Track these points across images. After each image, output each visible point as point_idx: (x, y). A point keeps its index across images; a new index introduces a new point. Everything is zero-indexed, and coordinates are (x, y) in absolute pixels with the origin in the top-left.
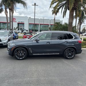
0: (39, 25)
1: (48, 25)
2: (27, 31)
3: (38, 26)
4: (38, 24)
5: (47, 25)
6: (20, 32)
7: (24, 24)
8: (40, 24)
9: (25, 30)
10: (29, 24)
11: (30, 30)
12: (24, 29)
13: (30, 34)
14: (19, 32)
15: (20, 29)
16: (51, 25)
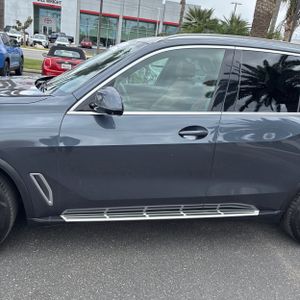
0: (121, 20)
1: (154, 23)
2: (71, 40)
3: (117, 24)
4: (117, 17)
5: (151, 26)
6: (40, 43)
7: (59, 9)
8: (125, 19)
9: (64, 35)
10: (82, 12)
11: (82, 38)
12: (58, 30)
13: (78, 55)
14: (35, 42)
15: (45, 29)
16: (164, 24)
